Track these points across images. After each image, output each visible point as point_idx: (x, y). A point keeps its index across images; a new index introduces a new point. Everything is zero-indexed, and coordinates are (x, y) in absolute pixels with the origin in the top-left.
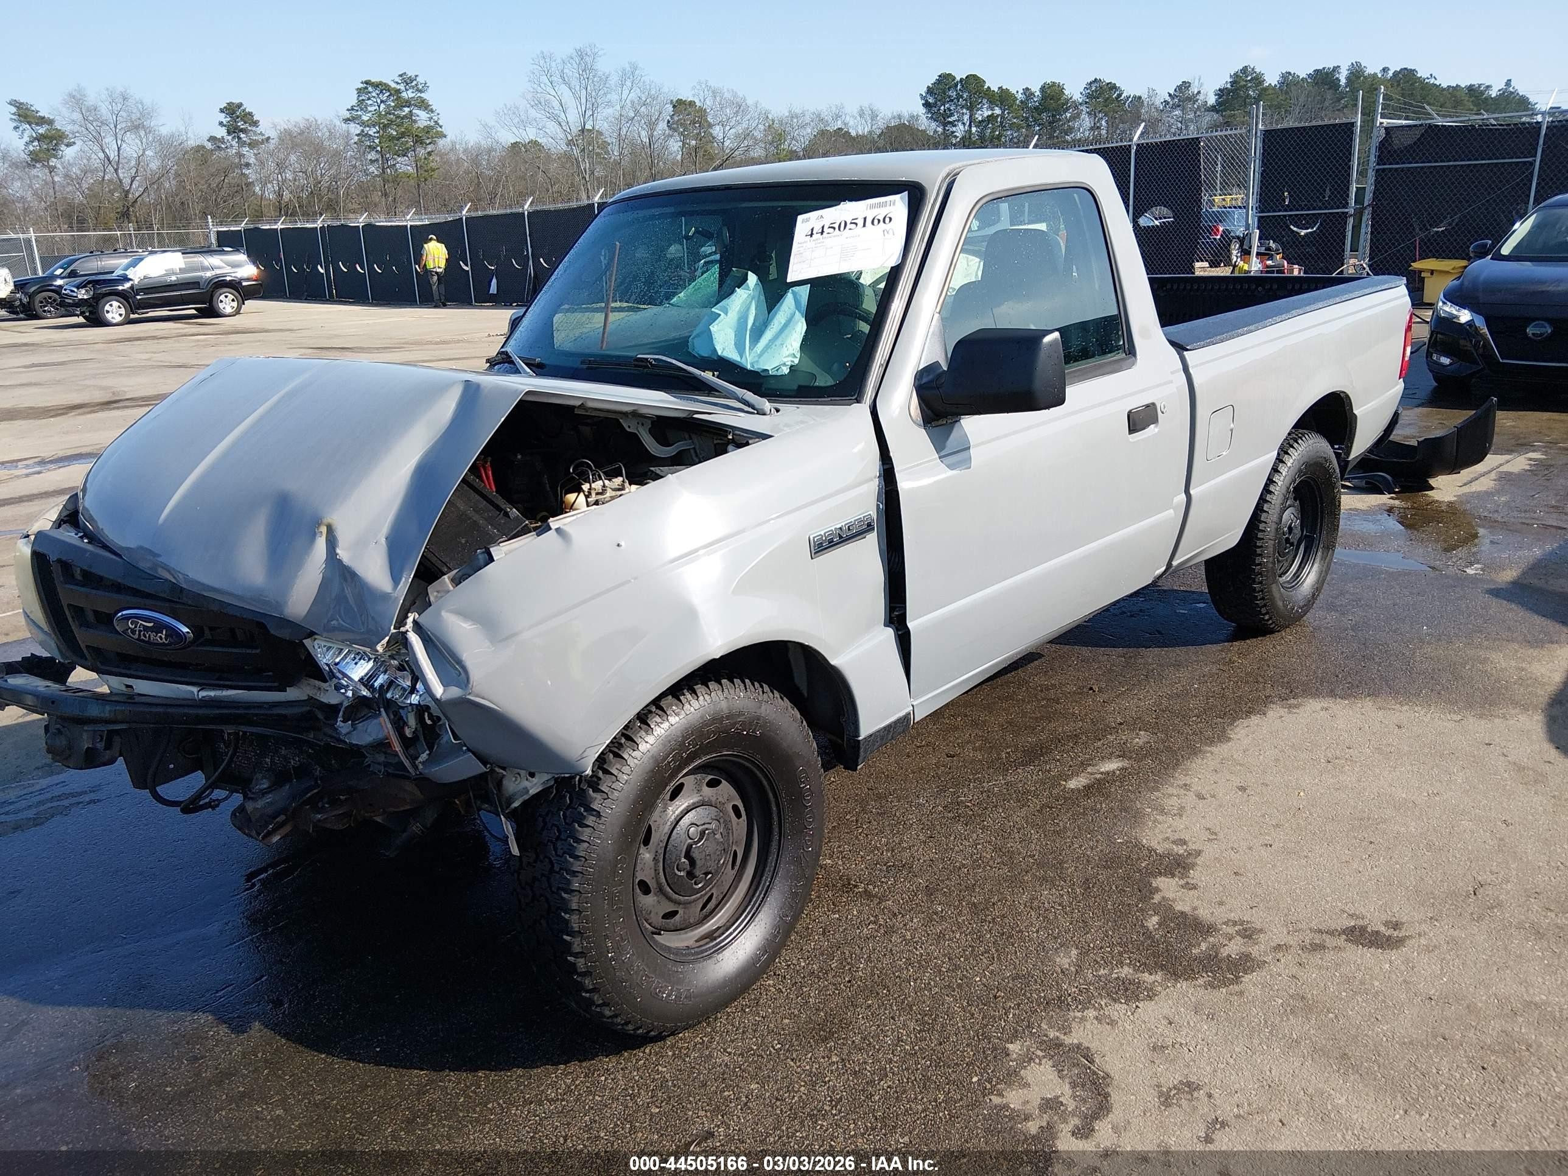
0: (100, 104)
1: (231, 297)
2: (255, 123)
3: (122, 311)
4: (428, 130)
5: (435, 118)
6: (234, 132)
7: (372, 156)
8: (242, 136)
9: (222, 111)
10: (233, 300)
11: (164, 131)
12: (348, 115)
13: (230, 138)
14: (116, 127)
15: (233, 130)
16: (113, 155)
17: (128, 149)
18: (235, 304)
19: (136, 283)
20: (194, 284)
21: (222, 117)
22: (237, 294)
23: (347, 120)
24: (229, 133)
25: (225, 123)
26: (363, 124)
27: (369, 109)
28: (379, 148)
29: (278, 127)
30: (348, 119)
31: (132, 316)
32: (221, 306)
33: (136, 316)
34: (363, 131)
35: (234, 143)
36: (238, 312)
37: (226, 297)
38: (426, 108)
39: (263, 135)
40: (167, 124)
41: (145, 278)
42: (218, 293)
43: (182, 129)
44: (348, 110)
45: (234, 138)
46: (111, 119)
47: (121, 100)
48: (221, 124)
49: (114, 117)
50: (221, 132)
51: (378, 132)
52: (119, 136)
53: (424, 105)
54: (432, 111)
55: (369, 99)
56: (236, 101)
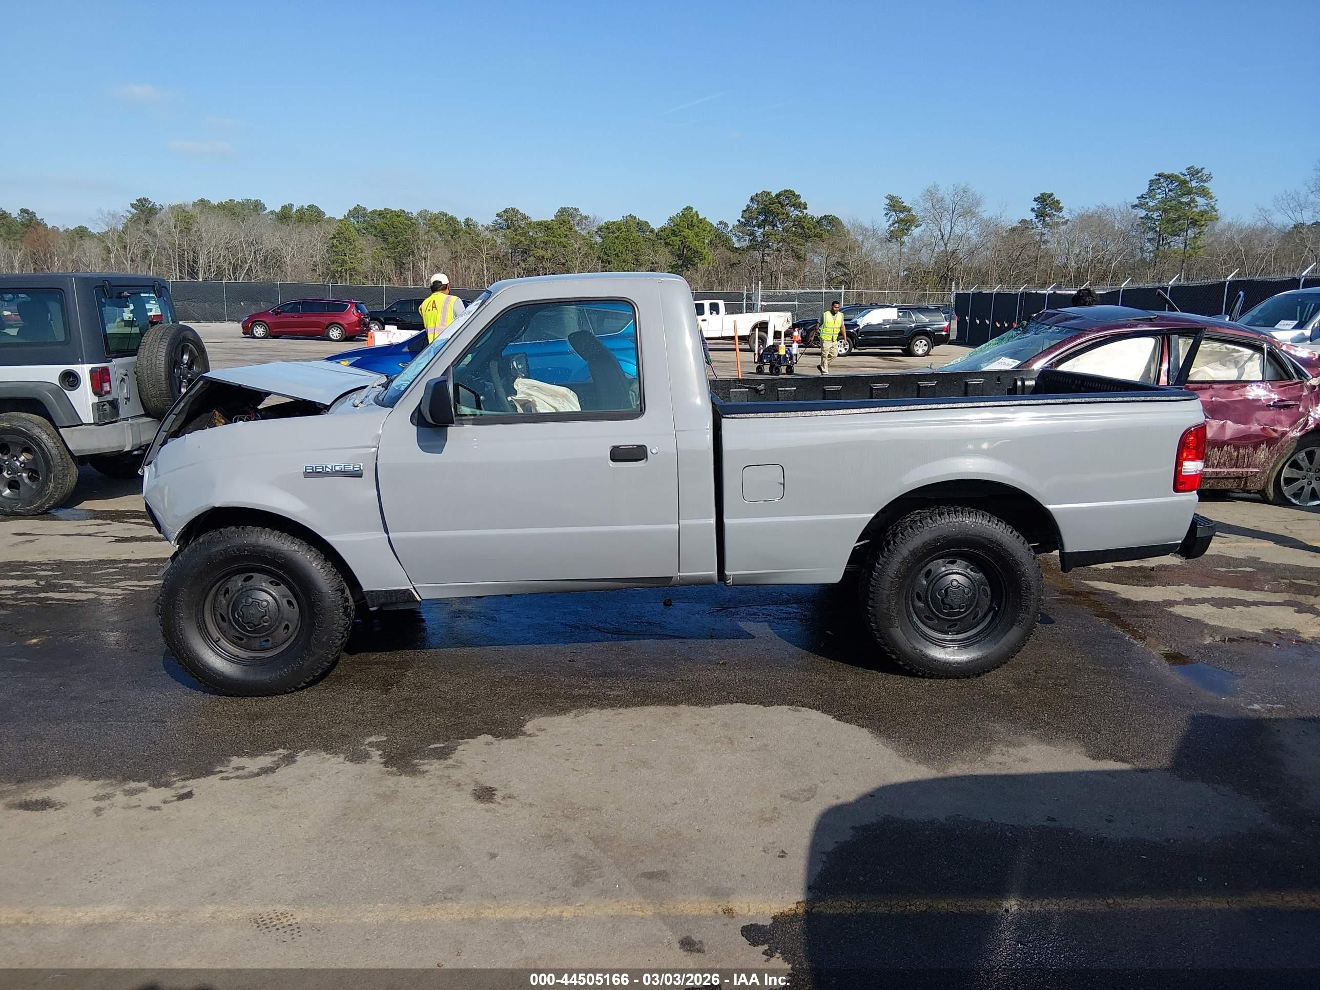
0: (946, 196)
1: (924, 342)
2: (1060, 209)
3: (847, 347)
4: (1203, 213)
5: (1213, 204)
6: (1041, 216)
7: (1150, 235)
8: (1047, 219)
9: (1035, 200)
10: (925, 345)
11: (985, 216)
12: (1136, 202)
13: (1037, 220)
14: (953, 213)
15: (1040, 215)
16: (946, 234)
17: (956, 229)
18: (926, 348)
19: (861, 328)
20: (901, 332)
21: (1035, 205)
22: (929, 341)
23: (1134, 207)
24: (1037, 217)
25: (1036, 209)
26: (1148, 210)
27: (1157, 196)
28: (1158, 229)
29: (1073, 213)
30: (1136, 206)
31: (853, 351)
32: (916, 348)
33: (857, 351)
34: (1147, 215)
35: (1039, 225)
36: (927, 354)
37: (921, 342)
38: (1205, 196)
39: (1064, 218)
40: (987, 211)
41: (868, 325)
42: (915, 339)
43: (999, 214)
44: (1138, 198)
45: (1040, 221)
46: (952, 207)
47: (962, 193)
48: (1033, 210)
49: (954, 206)
50: (1032, 216)
51: (1161, 216)
52: (954, 220)
53: (1204, 193)
54: (1211, 198)
55: (1159, 188)
56: (1049, 192)
